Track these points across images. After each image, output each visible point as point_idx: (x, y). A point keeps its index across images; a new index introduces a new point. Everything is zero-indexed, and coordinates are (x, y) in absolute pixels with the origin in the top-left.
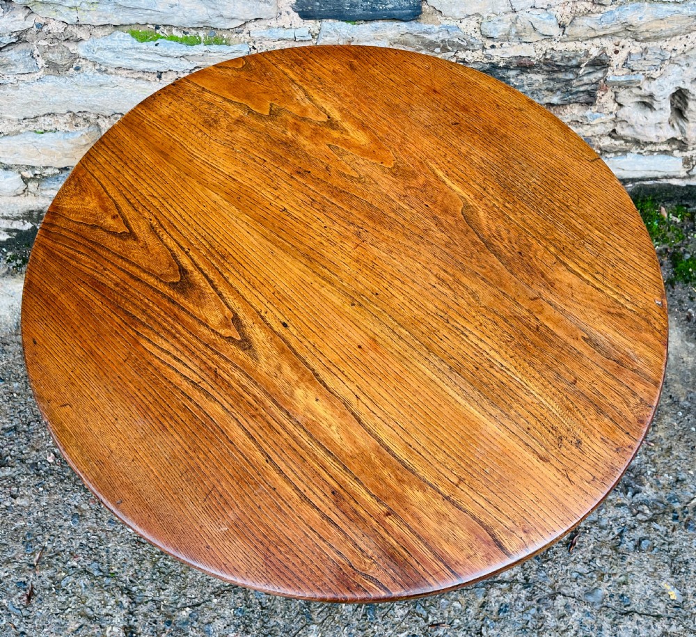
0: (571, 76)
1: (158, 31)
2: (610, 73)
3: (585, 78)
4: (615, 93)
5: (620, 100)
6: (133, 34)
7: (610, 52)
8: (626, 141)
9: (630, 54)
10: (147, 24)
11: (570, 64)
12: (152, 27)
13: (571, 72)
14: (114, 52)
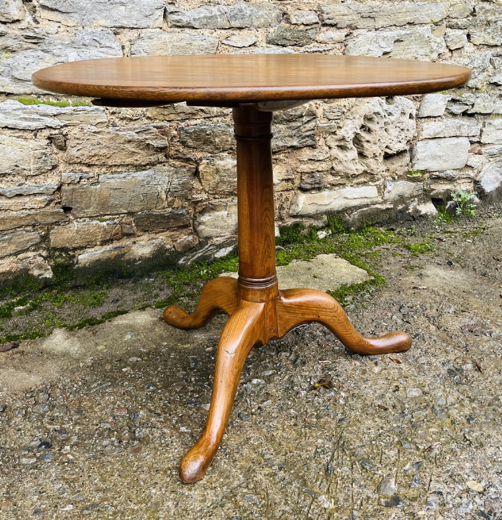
0: (299, 124)
1: (39, 99)
2: (318, 122)
3: (306, 125)
4: (325, 138)
5: (329, 143)
6: (20, 101)
7: (314, 109)
8: (342, 177)
9: (324, 110)
10: (32, 94)
11: (297, 114)
12: (35, 96)
13: (299, 121)
14: (4, 113)
